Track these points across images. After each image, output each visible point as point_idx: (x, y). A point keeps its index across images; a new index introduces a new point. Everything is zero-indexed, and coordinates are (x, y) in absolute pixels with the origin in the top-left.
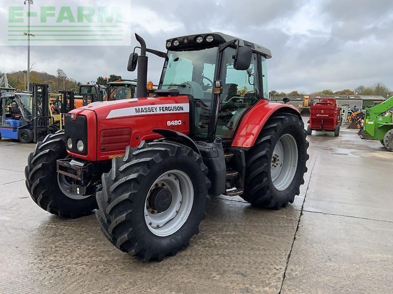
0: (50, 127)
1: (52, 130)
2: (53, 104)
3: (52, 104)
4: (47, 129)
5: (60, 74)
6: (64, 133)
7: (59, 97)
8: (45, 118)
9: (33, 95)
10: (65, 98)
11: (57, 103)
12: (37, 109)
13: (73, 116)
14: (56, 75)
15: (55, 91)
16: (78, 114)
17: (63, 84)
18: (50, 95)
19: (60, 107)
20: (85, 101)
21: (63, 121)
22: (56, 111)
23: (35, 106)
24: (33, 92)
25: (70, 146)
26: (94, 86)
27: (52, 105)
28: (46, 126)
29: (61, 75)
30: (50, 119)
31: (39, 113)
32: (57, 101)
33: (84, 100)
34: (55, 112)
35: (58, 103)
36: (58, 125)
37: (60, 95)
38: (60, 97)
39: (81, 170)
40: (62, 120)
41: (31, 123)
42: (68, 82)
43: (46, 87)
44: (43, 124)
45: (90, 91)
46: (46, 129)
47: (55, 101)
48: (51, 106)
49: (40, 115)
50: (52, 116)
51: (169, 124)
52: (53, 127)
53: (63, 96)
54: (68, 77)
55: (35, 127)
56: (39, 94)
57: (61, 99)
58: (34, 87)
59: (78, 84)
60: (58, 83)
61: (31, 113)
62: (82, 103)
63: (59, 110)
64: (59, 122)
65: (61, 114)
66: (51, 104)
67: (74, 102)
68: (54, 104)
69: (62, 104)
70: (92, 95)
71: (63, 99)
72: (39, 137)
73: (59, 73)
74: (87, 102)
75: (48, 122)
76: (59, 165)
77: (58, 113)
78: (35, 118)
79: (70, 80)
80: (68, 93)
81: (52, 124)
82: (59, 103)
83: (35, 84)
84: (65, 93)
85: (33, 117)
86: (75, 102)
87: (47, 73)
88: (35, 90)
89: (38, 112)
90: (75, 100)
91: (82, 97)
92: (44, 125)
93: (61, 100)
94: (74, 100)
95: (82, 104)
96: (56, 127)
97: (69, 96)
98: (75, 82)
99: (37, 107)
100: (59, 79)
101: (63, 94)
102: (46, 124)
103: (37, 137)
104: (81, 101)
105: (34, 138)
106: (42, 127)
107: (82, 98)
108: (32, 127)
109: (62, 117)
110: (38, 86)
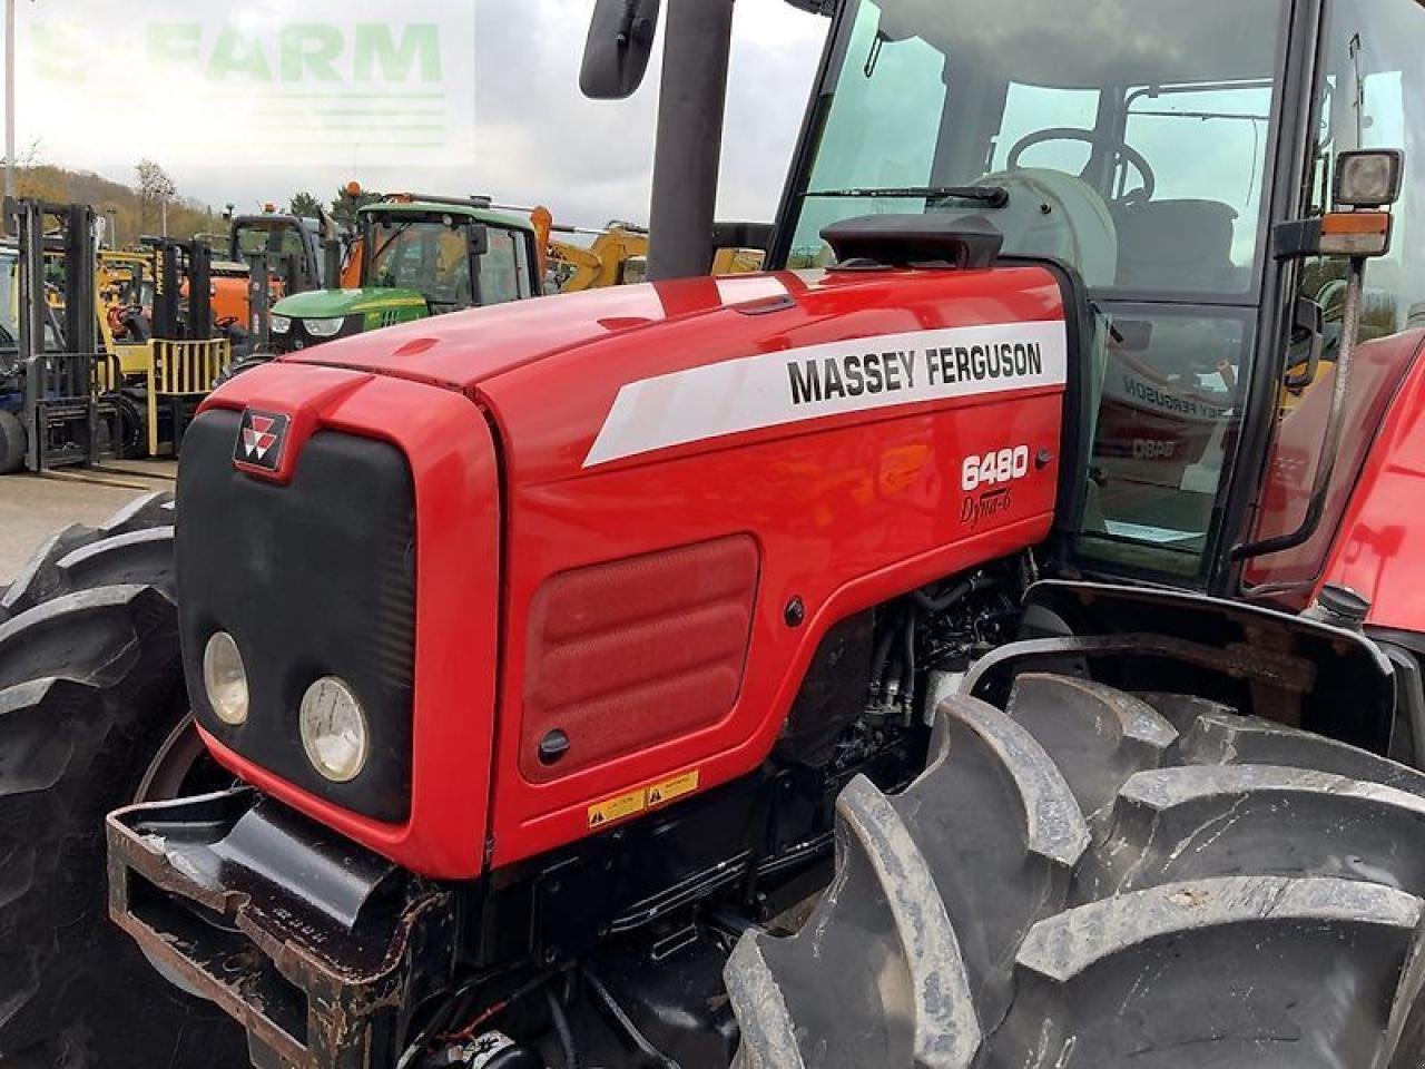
0: (101, 400)
1: (113, 413)
2: (120, 296)
3: (115, 297)
4: (88, 410)
5: (150, 179)
6: (168, 532)
7: (143, 265)
8: (80, 359)
9: (23, 252)
10: (170, 269)
11: (133, 294)
12: (44, 318)
13: (262, 443)
14: (134, 183)
15: (131, 244)
16: (317, 424)
17: (160, 219)
18: (99, 256)
19: (147, 311)
20: (257, 286)
21: (161, 374)
22: (130, 330)
23: (31, 307)
24: (23, 239)
25: (232, 700)
26: (292, 223)
27: (115, 302)
28: (84, 397)
29: (152, 185)
30: (101, 364)
31: (49, 336)
32: (136, 283)
33: (254, 280)
34: (126, 332)
35: (138, 295)
36: (138, 392)
37: (149, 260)
38: (148, 264)
39: (345, 1006)
40: (158, 370)
41: (16, 381)
42: (178, 212)
43: (84, 218)
44: (71, 390)
45: (274, 244)
46: (82, 412)
47: (125, 284)
48: (111, 305)
49: (55, 347)
50: (110, 351)
51: (970, 479)
52: (114, 402)
53: (160, 263)
54: (179, 192)
55: (32, 403)
56: (46, 250)
57: (153, 274)
58: (23, 218)
59: (227, 211)
60: (139, 213)
61: (16, 337)
62: (247, 295)
63: (143, 325)
64: (142, 377)
65: (151, 341)
66: (108, 296)
67: (209, 290)
68: (123, 294)
69: (156, 295)
70: (288, 262)
71: (160, 276)
72: (50, 448)
73: (145, 177)
74: (267, 287)
75: (93, 380)
76: (131, 873)
77: (139, 338)
78: (32, 359)
79: (188, 206)
80: (182, 247)
81: (111, 387)
82: (143, 290)
83: (31, 200)
84: (171, 249)
85: (22, 357)
86: (212, 291)
87: (99, 174)
88: (30, 230)
89: (48, 328)
90: (213, 280)
91: (246, 268)
92: (76, 394)
93: (151, 278)
94: (209, 284)
95: (245, 299)
96: (130, 401)
97: (187, 261)
98: (206, 210)
99: (42, 307)
100: (143, 199)
101: (159, 254)
102: (83, 388)
103: (44, 445)
104: (241, 285)
105: (27, 450)
106: (67, 403)
107: (243, 275)
108: (17, 398)
109: (158, 356)
110: (47, 212)
